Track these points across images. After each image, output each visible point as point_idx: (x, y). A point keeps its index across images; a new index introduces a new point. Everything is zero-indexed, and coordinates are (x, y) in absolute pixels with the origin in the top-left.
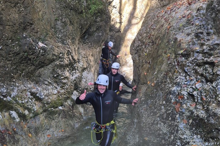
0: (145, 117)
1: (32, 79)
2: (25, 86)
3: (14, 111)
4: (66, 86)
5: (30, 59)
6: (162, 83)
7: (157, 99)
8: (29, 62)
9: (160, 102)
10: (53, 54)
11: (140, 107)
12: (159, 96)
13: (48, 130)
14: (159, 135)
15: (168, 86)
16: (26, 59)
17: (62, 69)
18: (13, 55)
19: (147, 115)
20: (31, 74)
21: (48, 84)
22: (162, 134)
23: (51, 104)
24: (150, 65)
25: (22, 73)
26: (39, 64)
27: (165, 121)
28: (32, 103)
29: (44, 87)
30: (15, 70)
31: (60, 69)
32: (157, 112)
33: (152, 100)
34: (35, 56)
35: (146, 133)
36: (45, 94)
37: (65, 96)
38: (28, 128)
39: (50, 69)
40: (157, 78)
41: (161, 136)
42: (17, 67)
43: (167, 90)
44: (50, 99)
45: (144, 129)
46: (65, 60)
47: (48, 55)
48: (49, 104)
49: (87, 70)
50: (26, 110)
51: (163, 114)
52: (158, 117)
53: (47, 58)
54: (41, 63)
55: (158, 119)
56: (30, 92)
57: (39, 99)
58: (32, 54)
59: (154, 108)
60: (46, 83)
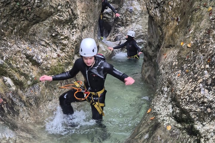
0: (180, 84)
1: (26, 38)
2: (18, 47)
3: (8, 77)
4: (67, 48)
5: (22, 12)
6: (202, 43)
7: (196, 63)
8: (21, 15)
9: (201, 66)
10: (50, 5)
11: (171, 73)
12: (199, 59)
13: (50, 101)
14: (203, 103)
15: (211, 47)
16: (18, 11)
17: (62, 26)
18: (2, 4)
19: (183, 82)
20: (23, 31)
21: (46, 45)
22: (207, 102)
23: (51, 70)
24: (179, 22)
25: (14, 29)
26: (33, 18)
27: (210, 87)
28: (28, 68)
29: (41, 48)
30: (5, 25)
31: (59, 25)
32: (199, 77)
33: (189, 65)
34: (29, 7)
35: (185, 101)
36: (43, 58)
37: (66, 61)
38: (27, 97)
39: (47, 26)
40: (194, 38)
41: (206, 104)
42: (7, 21)
43: (211, 52)
44: (49, 63)
45: (182, 97)
46: (64, 14)
47: (45, 6)
48: (49, 70)
49: (87, 29)
50: (22, 76)
51: (207, 80)
52: (201, 83)
53: (44, 11)
54: (36, 18)
55: (201, 85)
56: (25, 54)
57: (36, 63)
58: (25, 5)
59: (193, 73)
60: (43, 43)
